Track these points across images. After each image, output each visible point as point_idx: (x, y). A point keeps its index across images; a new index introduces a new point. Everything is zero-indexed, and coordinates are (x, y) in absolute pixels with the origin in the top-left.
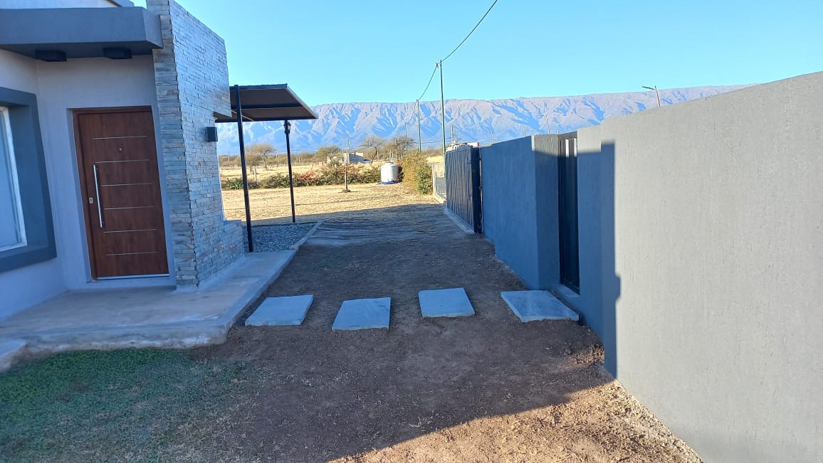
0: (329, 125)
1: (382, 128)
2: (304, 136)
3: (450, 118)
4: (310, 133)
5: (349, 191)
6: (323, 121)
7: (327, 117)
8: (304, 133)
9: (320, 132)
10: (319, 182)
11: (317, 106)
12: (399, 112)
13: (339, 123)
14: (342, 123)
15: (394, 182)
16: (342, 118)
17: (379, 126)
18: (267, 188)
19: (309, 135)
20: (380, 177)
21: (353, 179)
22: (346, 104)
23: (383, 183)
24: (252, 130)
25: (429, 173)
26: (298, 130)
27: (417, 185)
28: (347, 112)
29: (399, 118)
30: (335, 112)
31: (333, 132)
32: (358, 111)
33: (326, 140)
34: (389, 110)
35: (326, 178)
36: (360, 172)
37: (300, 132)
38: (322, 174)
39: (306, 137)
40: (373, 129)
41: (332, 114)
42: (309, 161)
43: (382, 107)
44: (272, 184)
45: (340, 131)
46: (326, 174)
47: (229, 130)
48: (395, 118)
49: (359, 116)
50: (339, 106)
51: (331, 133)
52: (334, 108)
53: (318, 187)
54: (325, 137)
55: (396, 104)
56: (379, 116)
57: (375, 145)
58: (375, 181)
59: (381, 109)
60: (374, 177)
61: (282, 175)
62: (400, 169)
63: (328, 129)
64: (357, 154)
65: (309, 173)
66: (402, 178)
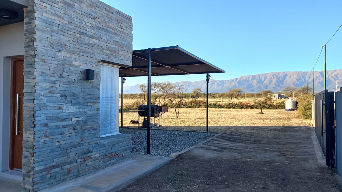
0: (272, 81)
1: (298, 83)
2: (260, 86)
3: (337, 79)
4: (262, 85)
5: (263, 113)
6: (269, 80)
7: (271, 78)
8: (260, 85)
9: (267, 84)
10: (252, 107)
11: (267, 74)
12: (308, 75)
13: (276, 80)
14: (278, 81)
15: (292, 110)
16: (278, 78)
17: (297, 82)
18: (226, 108)
19: (262, 86)
20: (285, 107)
21: (269, 107)
22: (281, 72)
23: (286, 110)
24: (237, 83)
25: (310, 106)
26: (257, 83)
27: (302, 113)
28: (281, 76)
29: (307, 79)
30: (275, 76)
31: (273, 84)
32: (286, 75)
33: (270, 88)
34: (302, 75)
35: (255, 105)
36: (274, 103)
37: (258, 84)
38: (254, 103)
39: (261, 87)
40: (293, 83)
41: (274, 76)
42: (260, 97)
43: (299, 74)
44: (229, 106)
45: (277, 84)
46: (256, 103)
47: (228, 83)
48: (306, 78)
49: (287, 77)
50: (277, 74)
51: (272, 85)
52: (274, 74)
53: (250, 110)
54: (269, 87)
55: (306, 72)
56: (297, 78)
57: (291, 90)
58: (282, 108)
59: (298, 74)
60: (281, 106)
61: (234, 102)
62: (297, 103)
63: (271, 83)
64: (282, 94)
65: (247, 103)
66: (297, 108)
